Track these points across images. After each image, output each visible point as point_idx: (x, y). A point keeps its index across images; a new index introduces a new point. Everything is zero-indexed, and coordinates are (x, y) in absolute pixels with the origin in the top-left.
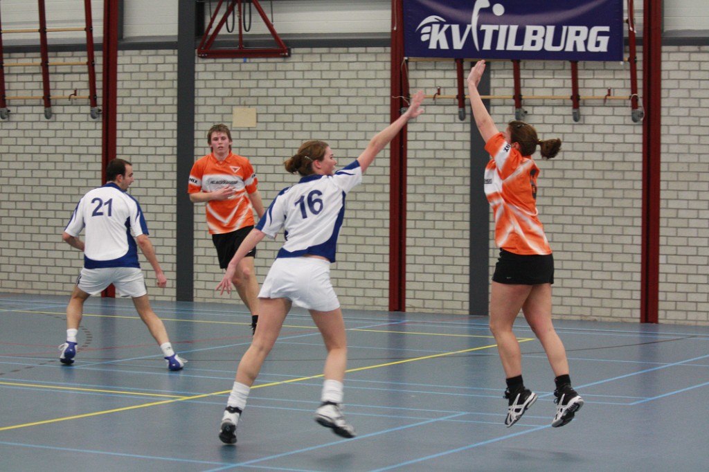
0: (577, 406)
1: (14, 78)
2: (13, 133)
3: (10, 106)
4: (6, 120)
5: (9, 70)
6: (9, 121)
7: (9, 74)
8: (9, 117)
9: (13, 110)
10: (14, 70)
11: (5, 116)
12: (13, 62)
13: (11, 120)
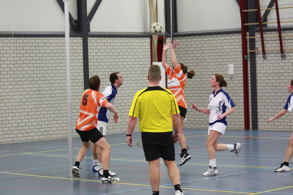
0: (190, 158)
1: (286, 41)
2: (287, 64)
3: (285, 53)
4: (284, 59)
5: (284, 38)
6: (285, 59)
7: (284, 40)
8: (285, 57)
9: (286, 54)
10: (286, 38)
11: (283, 57)
12: (286, 34)
13: (286, 59)
